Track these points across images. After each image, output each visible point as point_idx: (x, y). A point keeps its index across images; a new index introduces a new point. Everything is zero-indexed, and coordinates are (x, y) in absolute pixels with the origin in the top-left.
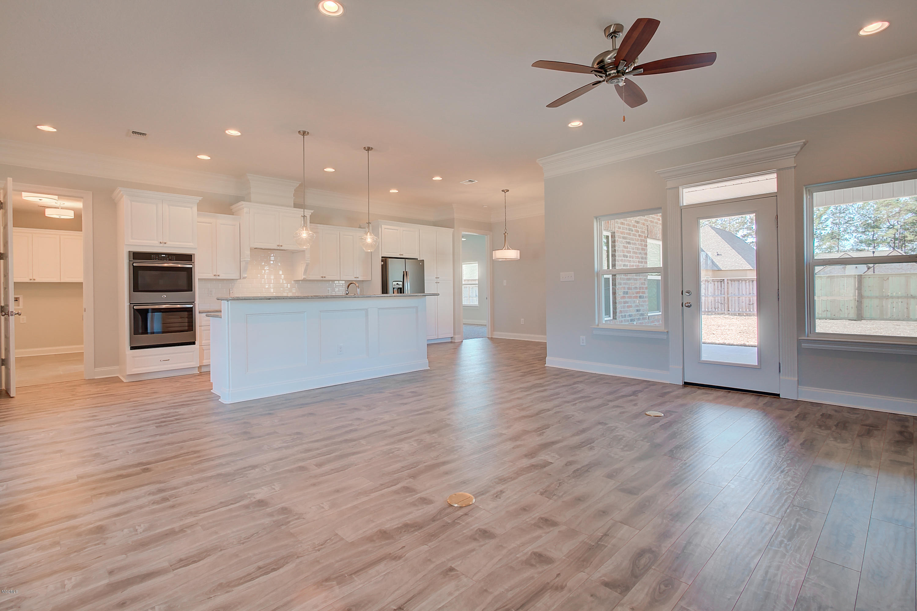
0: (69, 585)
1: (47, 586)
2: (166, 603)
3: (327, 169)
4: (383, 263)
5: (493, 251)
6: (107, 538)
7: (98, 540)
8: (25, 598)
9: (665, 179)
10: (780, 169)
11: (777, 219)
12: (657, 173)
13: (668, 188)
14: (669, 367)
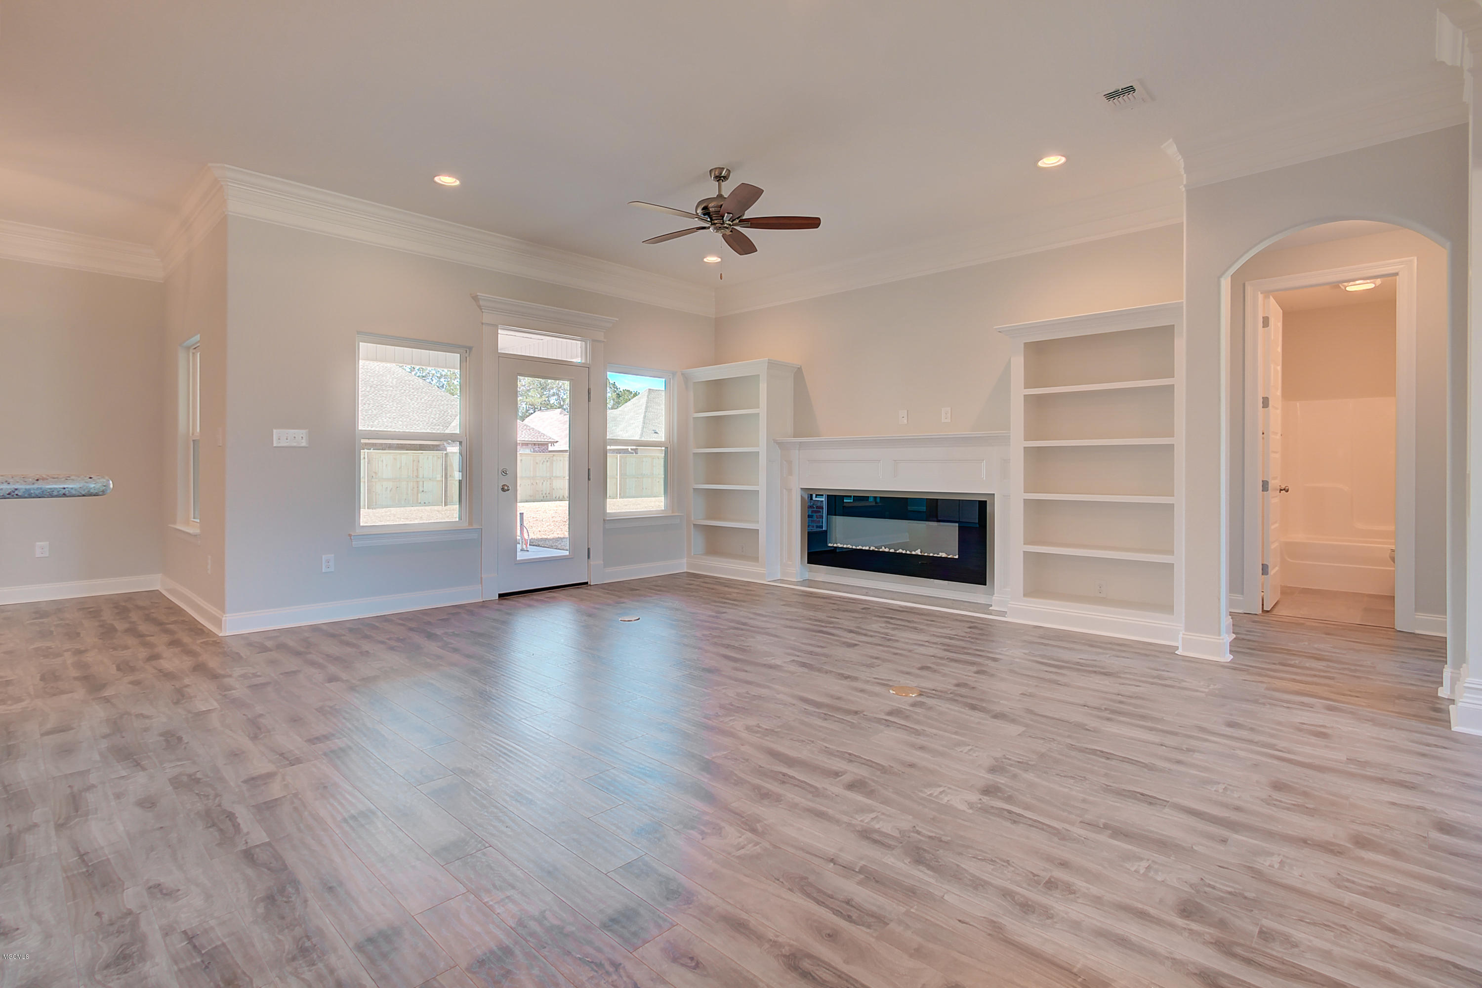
0: (1276, 860)
1: (1301, 876)
2: (1203, 788)
6: (1191, 886)
7: (1205, 892)
8: (1330, 880)
9: (481, 309)
10: (594, 341)
11: (589, 393)
12: (475, 298)
13: (484, 322)
14: (481, 578)
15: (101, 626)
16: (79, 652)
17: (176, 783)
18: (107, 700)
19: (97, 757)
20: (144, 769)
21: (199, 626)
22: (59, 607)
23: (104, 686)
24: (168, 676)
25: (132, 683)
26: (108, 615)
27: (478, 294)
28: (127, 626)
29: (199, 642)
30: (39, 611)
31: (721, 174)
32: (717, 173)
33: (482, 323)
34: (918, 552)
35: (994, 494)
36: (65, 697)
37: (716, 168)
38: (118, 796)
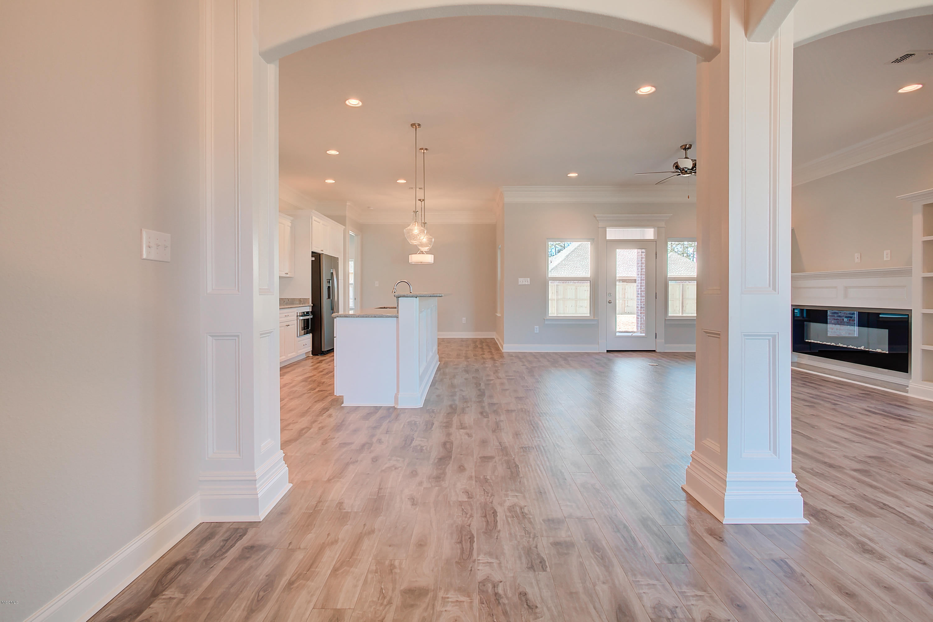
3: (330, 151)
4: (314, 259)
5: (410, 255)
9: (598, 221)
10: (658, 227)
11: (656, 255)
12: (595, 216)
13: (599, 227)
14: (598, 342)
15: (475, 346)
16: (467, 351)
17: (473, 377)
18: (468, 361)
19: (461, 370)
20: (468, 374)
21: (499, 349)
22: (467, 340)
23: (469, 358)
24: (484, 358)
25: (475, 359)
26: (477, 344)
27: (596, 215)
28: (481, 346)
29: (496, 352)
30: (462, 340)
31: (686, 147)
32: (683, 147)
33: (599, 228)
34: (862, 348)
35: (911, 310)
36: (460, 359)
37: (683, 145)
38: (462, 377)
